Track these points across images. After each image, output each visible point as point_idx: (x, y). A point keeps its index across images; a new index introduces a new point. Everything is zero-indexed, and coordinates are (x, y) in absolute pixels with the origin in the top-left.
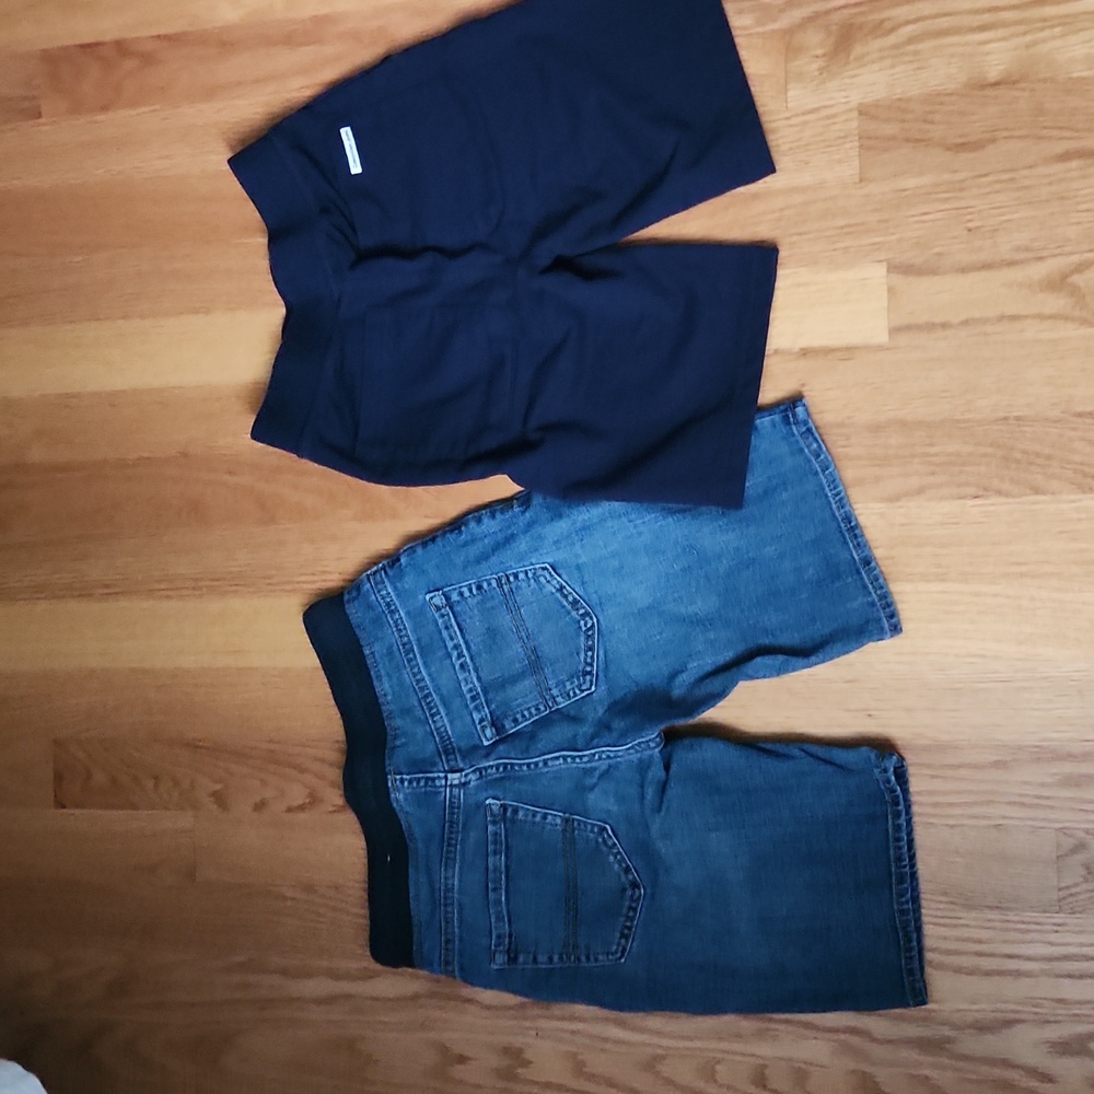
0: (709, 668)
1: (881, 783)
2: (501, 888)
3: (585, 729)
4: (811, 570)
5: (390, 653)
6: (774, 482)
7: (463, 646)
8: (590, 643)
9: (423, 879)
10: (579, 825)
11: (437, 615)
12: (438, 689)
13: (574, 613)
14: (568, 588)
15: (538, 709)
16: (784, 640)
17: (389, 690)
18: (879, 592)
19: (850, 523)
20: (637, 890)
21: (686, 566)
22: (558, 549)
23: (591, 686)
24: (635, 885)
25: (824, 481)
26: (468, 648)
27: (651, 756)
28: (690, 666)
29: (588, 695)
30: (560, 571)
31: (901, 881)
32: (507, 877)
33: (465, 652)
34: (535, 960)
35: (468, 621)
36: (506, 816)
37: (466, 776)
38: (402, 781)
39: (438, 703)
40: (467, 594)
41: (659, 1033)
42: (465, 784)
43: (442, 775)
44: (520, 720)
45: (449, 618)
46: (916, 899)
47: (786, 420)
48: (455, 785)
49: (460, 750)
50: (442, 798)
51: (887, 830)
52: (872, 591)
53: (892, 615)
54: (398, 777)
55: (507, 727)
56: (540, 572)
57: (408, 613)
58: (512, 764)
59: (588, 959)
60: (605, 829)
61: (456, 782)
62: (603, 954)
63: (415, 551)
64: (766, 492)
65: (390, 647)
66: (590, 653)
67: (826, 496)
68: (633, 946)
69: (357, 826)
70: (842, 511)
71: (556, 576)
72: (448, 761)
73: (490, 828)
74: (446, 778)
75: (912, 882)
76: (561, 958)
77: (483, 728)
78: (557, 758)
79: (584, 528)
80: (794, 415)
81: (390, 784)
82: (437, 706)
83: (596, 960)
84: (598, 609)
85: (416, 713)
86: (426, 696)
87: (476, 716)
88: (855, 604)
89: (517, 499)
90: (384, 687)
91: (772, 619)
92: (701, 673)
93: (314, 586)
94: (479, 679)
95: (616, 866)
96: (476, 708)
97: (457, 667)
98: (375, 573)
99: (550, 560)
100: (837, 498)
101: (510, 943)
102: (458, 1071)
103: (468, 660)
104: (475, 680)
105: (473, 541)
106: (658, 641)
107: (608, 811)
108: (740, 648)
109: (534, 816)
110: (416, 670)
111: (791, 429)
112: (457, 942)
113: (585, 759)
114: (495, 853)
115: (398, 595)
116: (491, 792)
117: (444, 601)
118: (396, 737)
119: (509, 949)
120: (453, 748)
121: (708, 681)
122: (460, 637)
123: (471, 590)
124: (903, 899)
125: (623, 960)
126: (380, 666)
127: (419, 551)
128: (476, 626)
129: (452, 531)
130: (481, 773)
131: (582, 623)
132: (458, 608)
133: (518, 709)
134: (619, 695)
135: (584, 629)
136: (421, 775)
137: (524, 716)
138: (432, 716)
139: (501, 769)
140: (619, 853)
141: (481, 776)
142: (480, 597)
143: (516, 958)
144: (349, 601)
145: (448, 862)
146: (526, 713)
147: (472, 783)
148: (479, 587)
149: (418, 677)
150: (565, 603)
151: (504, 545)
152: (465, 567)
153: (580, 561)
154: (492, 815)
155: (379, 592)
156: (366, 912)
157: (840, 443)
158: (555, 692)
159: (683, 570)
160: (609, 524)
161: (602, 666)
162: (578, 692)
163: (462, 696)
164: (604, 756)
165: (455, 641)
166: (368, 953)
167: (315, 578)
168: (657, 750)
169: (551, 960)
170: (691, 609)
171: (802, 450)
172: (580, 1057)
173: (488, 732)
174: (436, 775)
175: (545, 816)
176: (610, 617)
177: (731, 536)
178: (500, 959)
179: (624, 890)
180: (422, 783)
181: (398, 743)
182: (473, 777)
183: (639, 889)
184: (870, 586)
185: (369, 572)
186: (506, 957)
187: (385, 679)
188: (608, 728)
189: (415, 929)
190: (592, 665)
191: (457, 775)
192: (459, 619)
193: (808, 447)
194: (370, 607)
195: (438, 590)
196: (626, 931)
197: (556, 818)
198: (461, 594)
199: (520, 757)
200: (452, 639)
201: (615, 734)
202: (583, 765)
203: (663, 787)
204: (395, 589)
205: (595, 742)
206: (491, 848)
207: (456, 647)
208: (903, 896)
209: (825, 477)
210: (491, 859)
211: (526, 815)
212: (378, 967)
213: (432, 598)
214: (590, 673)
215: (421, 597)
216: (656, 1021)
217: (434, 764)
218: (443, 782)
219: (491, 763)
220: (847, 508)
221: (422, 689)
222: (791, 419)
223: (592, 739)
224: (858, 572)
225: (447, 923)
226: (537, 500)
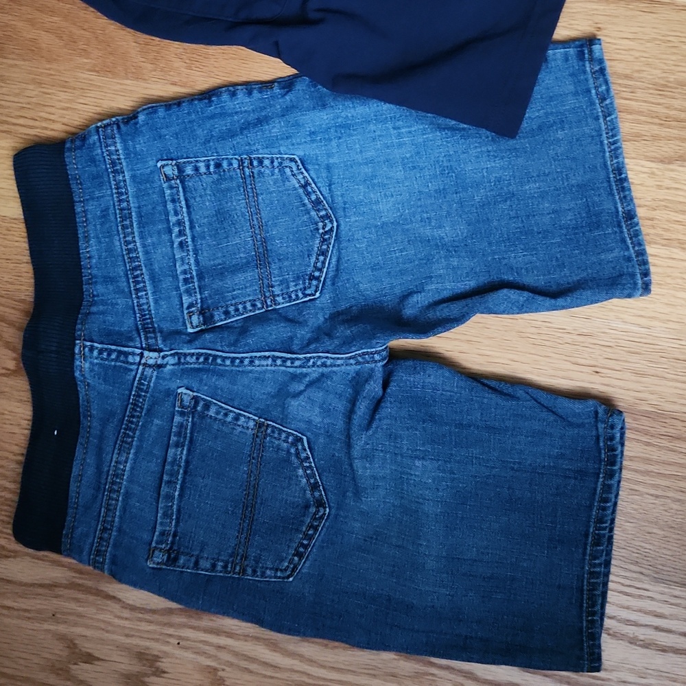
0: (446, 294)
1: (601, 439)
2: (176, 483)
3: (303, 333)
4: (570, 216)
5: (104, 215)
6: (551, 119)
7: (187, 224)
8: (324, 247)
9: (91, 460)
10: (273, 432)
11: (165, 185)
12: (149, 263)
13: (313, 213)
14: (313, 185)
15: (254, 305)
16: (528, 280)
17: (94, 253)
18: (637, 248)
19: (620, 174)
20: (322, 510)
21: (442, 187)
22: (313, 141)
23: (316, 291)
24: (320, 504)
25: (603, 127)
26: (192, 227)
27: (372, 370)
28: (427, 288)
29: (310, 300)
30: (309, 167)
31: (597, 543)
32: (185, 472)
33: (188, 231)
34: (196, 563)
35: (198, 199)
36: (196, 409)
37: (163, 357)
38: (92, 349)
39: (146, 278)
40: (203, 170)
41: (311, 661)
42: (160, 366)
43: (138, 351)
44: (233, 313)
45: (178, 191)
46: (608, 564)
47: (581, 56)
48: (150, 366)
49: (161, 332)
50: (132, 377)
51: (595, 489)
52: (630, 246)
53: (646, 274)
54: (88, 344)
55: (216, 318)
56: (287, 163)
57: (133, 177)
58: (215, 357)
59: (254, 572)
60: (301, 440)
61: (151, 362)
62: (271, 569)
63: (155, 112)
64: (540, 128)
65: (107, 209)
66: (321, 258)
67: (602, 143)
68: (305, 567)
69: (27, 395)
70: (615, 161)
71: (303, 170)
72: (147, 338)
73: (177, 419)
74: (142, 355)
75: (607, 546)
76: (225, 567)
77: (190, 314)
78: (267, 358)
79: (346, 126)
80: (591, 52)
81: (77, 351)
82: (144, 282)
83: (263, 575)
84: (340, 213)
85: (120, 284)
86: (135, 269)
87: (186, 300)
88: (610, 256)
89: (278, 82)
90: (91, 250)
91: (518, 258)
92: (437, 297)
93: (33, 132)
94: (197, 262)
95: (304, 480)
96: (188, 292)
97: (176, 245)
98: (106, 126)
99: (301, 153)
100: (613, 147)
101: (173, 543)
102: (83, 671)
103: (189, 240)
104: (192, 261)
105: (223, 115)
106: (397, 258)
107: (309, 422)
108: (483, 279)
109: (226, 415)
110: (129, 238)
111: (584, 65)
112: (114, 533)
113: (297, 363)
114: (177, 445)
115: (127, 156)
116: (186, 381)
117: (176, 172)
118: (93, 304)
119: (171, 548)
120: (153, 327)
121: (445, 305)
122: (185, 215)
123: (208, 167)
124: (597, 561)
125: (291, 579)
126: (91, 227)
127: (161, 112)
128: (206, 206)
129: (200, 100)
130: (179, 359)
131: (321, 225)
132: (190, 184)
133: (233, 302)
134: (343, 305)
135: (321, 231)
136: (113, 347)
137: (237, 310)
138: (137, 290)
139: (201, 360)
140: (310, 467)
141: (179, 363)
142: (215, 177)
143: (176, 559)
144: (70, 150)
145: (124, 447)
146: (240, 307)
147: (169, 367)
148: (218, 165)
149: (131, 246)
150: (306, 201)
151: (255, 125)
152: (207, 141)
153: (331, 161)
154: (182, 406)
155: (106, 146)
156: (15, 487)
157: (625, 95)
158: (277, 290)
159: (438, 191)
160: (372, 127)
161: (331, 274)
162: (300, 295)
163: (175, 277)
164: (319, 363)
165: (180, 217)
166: (10, 531)
167: (37, 124)
168: (381, 364)
169: (214, 566)
170: (438, 233)
171: (589, 91)
172: (220, 673)
173: (195, 319)
174: (130, 350)
175: (237, 418)
176: (350, 223)
177: (498, 163)
178: (159, 557)
179: (307, 507)
180: (113, 356)
181: (94, 309)
182: (172, 360)
183: (325, 508)
184: (629, 242)
185: (99, 124)
186: (165, 557)
187: (92, 242)
188: (329, 335)
189: (70, 511)
190: (320, 270)
191: (155, 354)
192: (189, 194)
193: (596, 87)
194: (93, 160)
195: (172, 160)
196: (302, 550)
197: (249, 421)
198: (196, 169)
199: (227, 349)
200: (176, 213)
201: (337, 342)
202: (291, 370)
203: (377, 405)
204: (126, 148)
205: (312, 347)
206: (173, 438)
207: (180, 223)
208: (595, 558)
209: (606, 124)
210: (171, 451)
211: (218, 413)
212: (19, 547)
213: (163, 166)
214: (318, 279)
215: (151, 163)
216: (311, 648)
217: (131, 339)
218: (137, 359)
219: (193, 351)
220: (620, 160)
221: (132, 260)
222: (587, 56)
223: (308, 344)
224: (620, 226)
225: (108, 510)
226: (302, 86)
